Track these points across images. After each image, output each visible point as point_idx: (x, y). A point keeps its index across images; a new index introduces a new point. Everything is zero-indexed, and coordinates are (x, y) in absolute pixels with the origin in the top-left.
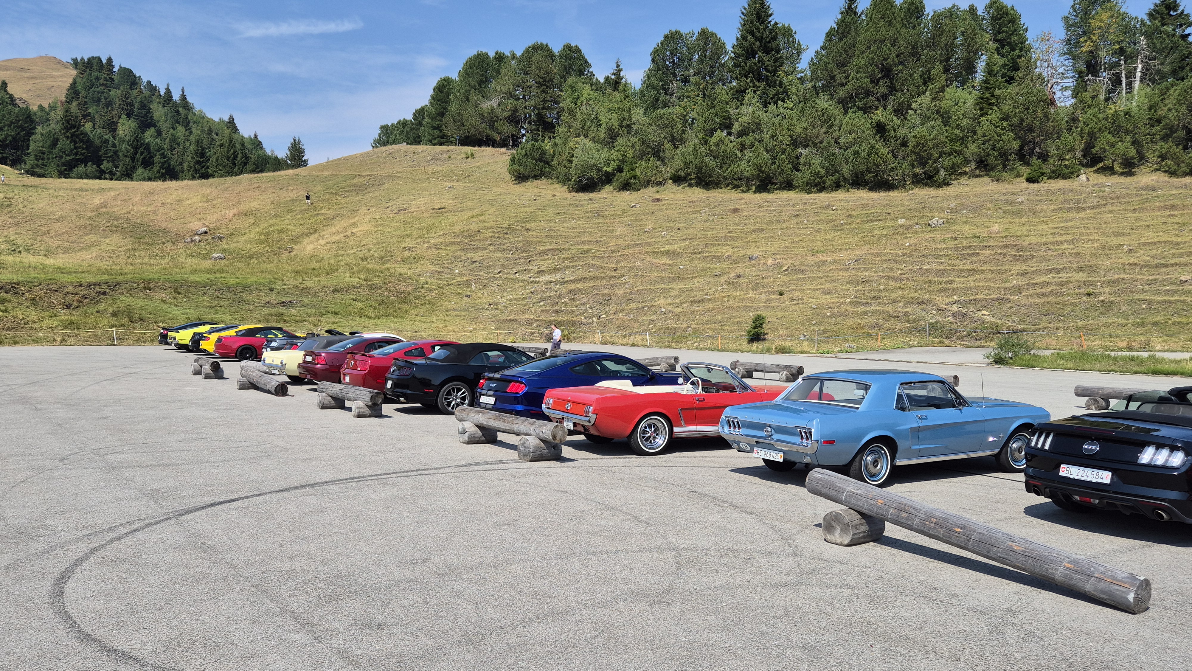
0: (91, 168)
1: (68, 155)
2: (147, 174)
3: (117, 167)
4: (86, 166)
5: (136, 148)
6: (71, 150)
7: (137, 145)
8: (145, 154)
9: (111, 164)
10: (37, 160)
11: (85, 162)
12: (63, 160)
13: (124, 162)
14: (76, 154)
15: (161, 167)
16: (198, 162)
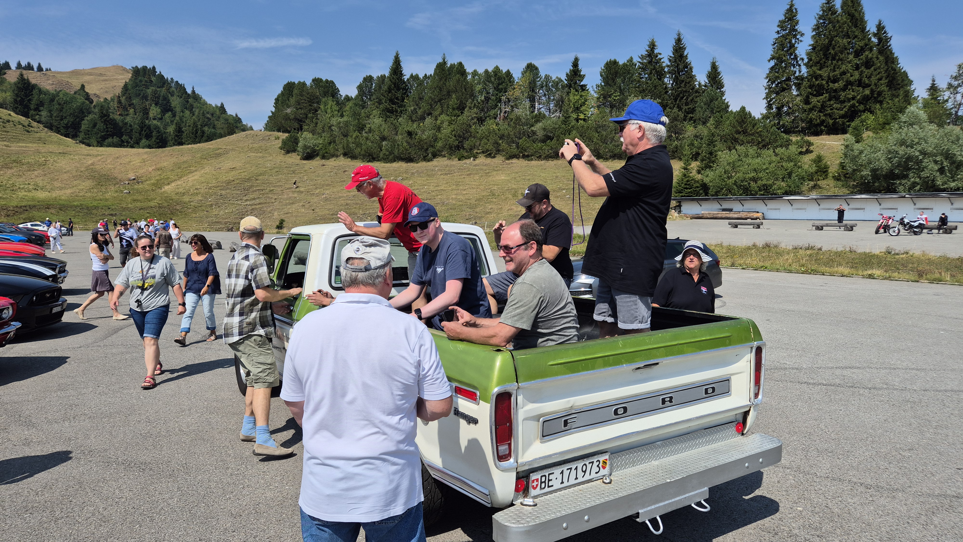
0: (116, 139)
1: (102, 132)
2: (147, 142)
3: (131, 138)
4: (113, 138)
5: (142, 128)
6: (104, 129)
7: (142, 126)
8: (147, 131)
9: (128, 137)
10: (86, 135)
11: (112, 136)
12: (99, 136)
13: (135, 135)
14: (107, 131)
15: (157, 139)
16: (176, 136)
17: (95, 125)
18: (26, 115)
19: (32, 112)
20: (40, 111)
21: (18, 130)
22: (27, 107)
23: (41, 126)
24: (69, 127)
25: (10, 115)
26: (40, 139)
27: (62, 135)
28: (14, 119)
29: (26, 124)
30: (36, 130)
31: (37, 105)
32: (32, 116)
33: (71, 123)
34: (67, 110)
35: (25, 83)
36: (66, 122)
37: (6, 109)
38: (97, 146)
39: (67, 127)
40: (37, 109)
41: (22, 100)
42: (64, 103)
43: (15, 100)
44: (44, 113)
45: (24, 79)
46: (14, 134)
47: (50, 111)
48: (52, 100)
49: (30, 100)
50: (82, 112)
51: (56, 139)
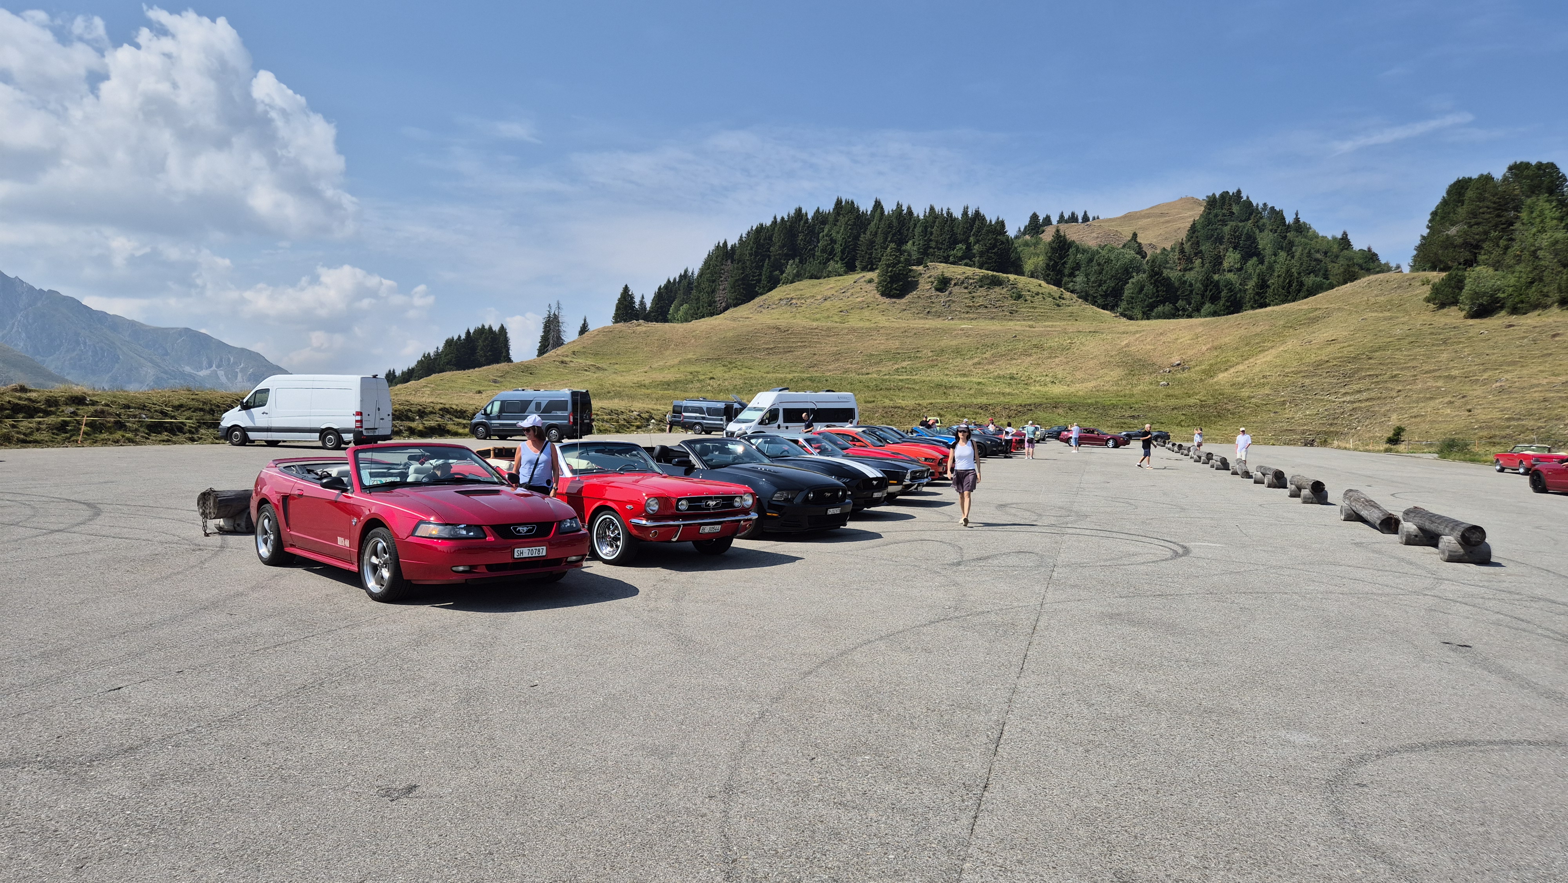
0: (1168, 307)
1: (1151, 298)
3: (1190, 305)
4: (1164, 306)
5: (1206, 287)
6: (1154, 294)
7: (1208, 283)
8: (1213, 291)
9: (1184, 302)
10: (1128, 304)
11: (1163, 302)
12: (1146, 303)
13: (1196, 299)
14: (1157, 297)
15: (1227, 301)
16: (1258, 294)
17: (1141, 290)
18: (1058, 284)
19: (1065, 279)
20: (1075, 277)
21: (1048, 304)
22: (1060, 273)
23: (1075, 296)
24: (1109, 295)
25: (1040, 285)
26: (1071, 314)
27: (1098, 307)
28: (1043, 290)
29: (1057, 296)
30: (1068, 302)
31: (1073, 268)
32: (1065, 283)
33: (1111, 289)
34: (1107, 272)
35: (1061, 242)
36: (1104, 289)
37: (1037, 278)
38: (1142, 319)
39: (1105, 295)
40: (1072, 275)
41: (1056, 263)
42: (1105, 262)
43: (1048, 265)
44: (1080, 279)
45: (1061, 236)
46: (1042, 311)
47: (1087, 275)
48: (1091, 260)
49: (1065, 263)
50: (1127, 271)
51: (1090, 313)
